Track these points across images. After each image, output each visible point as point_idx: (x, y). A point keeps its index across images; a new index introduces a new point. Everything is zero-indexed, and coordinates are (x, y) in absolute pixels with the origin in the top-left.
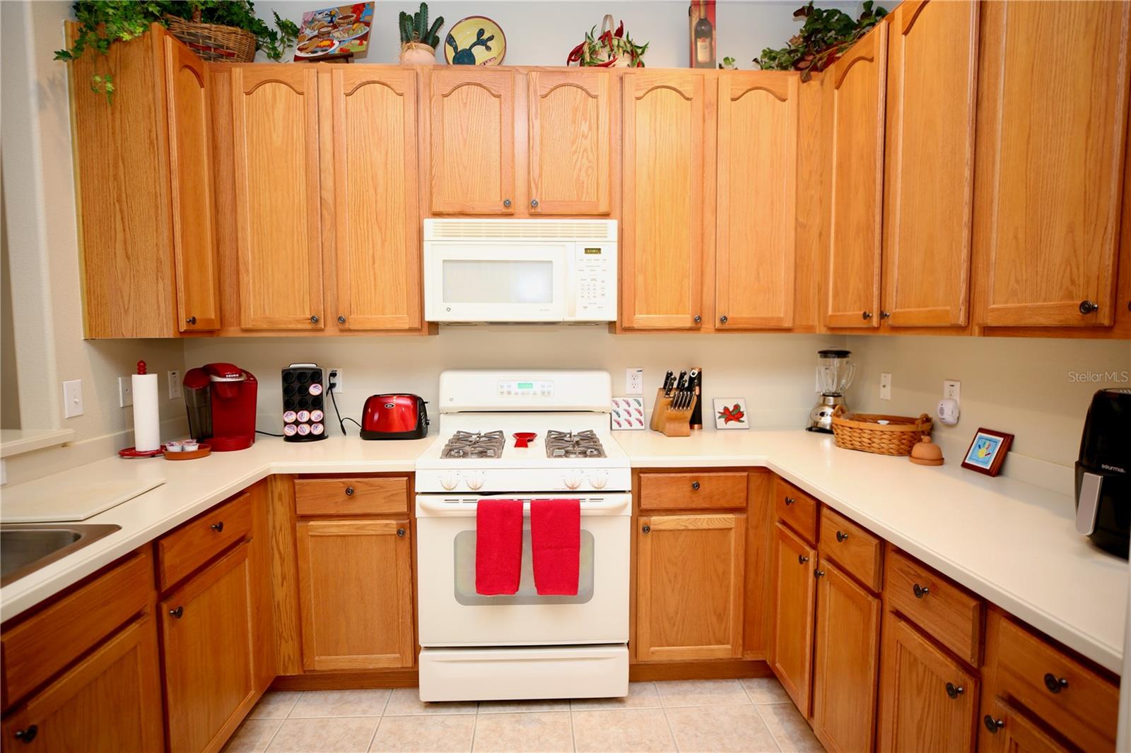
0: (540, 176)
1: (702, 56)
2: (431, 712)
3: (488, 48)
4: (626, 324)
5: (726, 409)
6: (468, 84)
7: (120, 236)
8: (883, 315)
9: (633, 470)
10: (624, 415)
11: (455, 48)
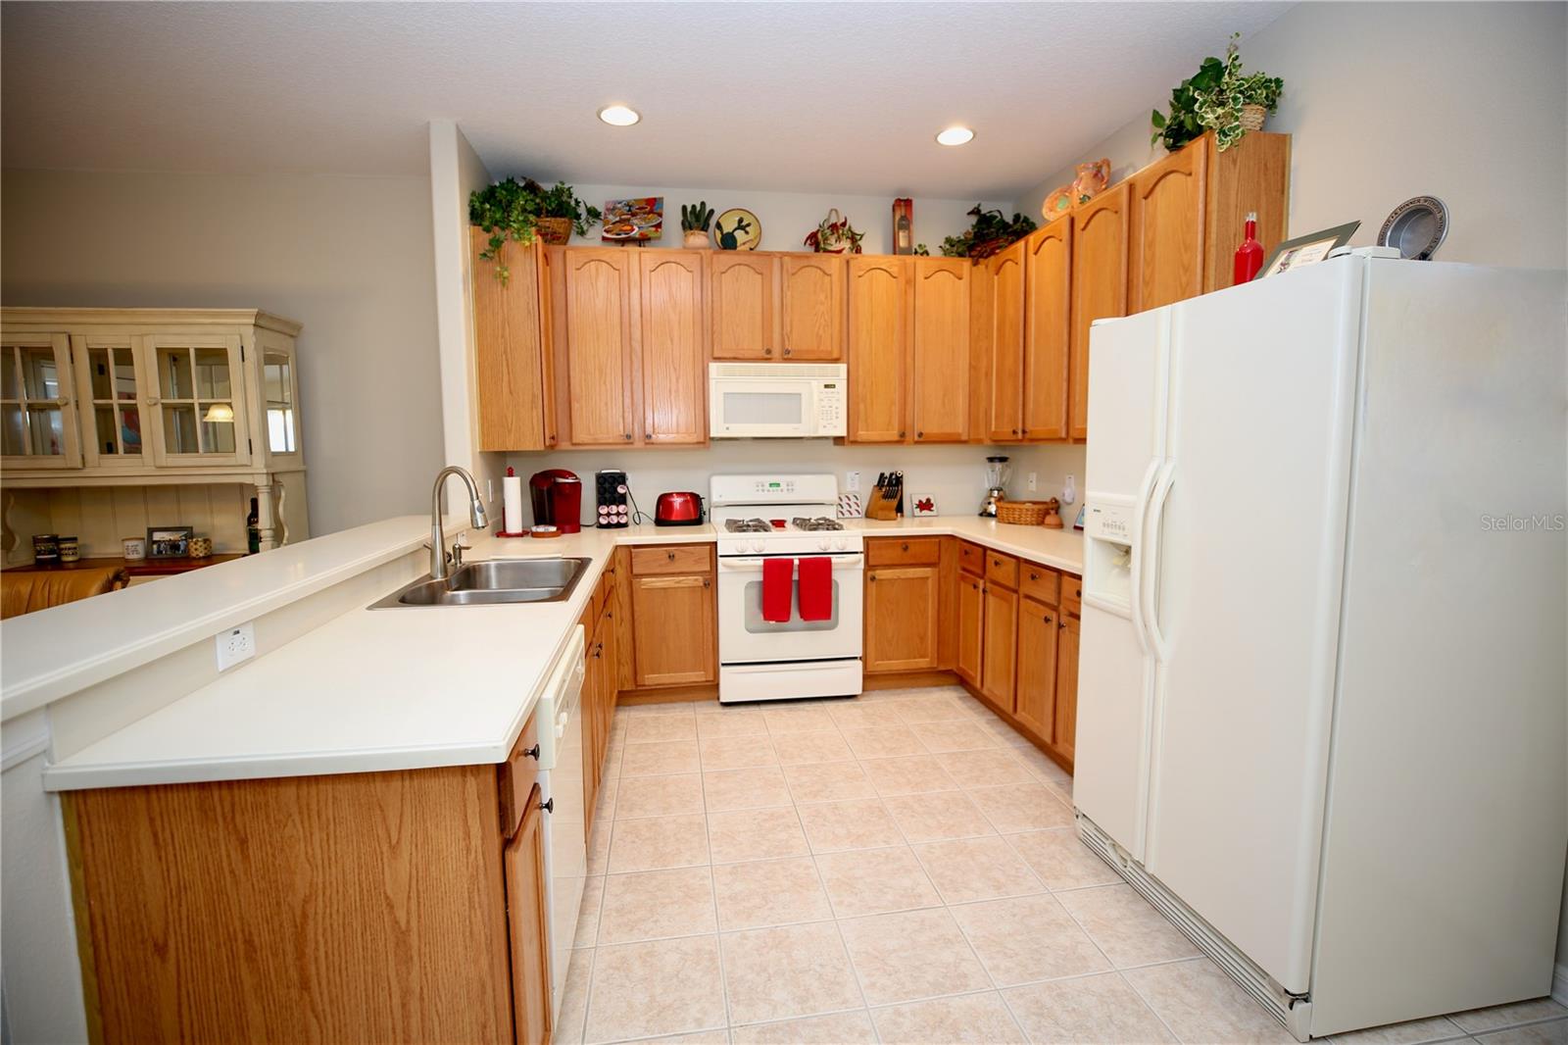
0: (791, 330)
1: (903, 243)
2: (728, 710)
3: (747, 233)
4: (851, 439)
5: (920, 501)
6: (740, 264)
7: (506, 378)
8: (1024, 432)
9: (864, 538)
10: (846, 507)
11: (722, 233)
